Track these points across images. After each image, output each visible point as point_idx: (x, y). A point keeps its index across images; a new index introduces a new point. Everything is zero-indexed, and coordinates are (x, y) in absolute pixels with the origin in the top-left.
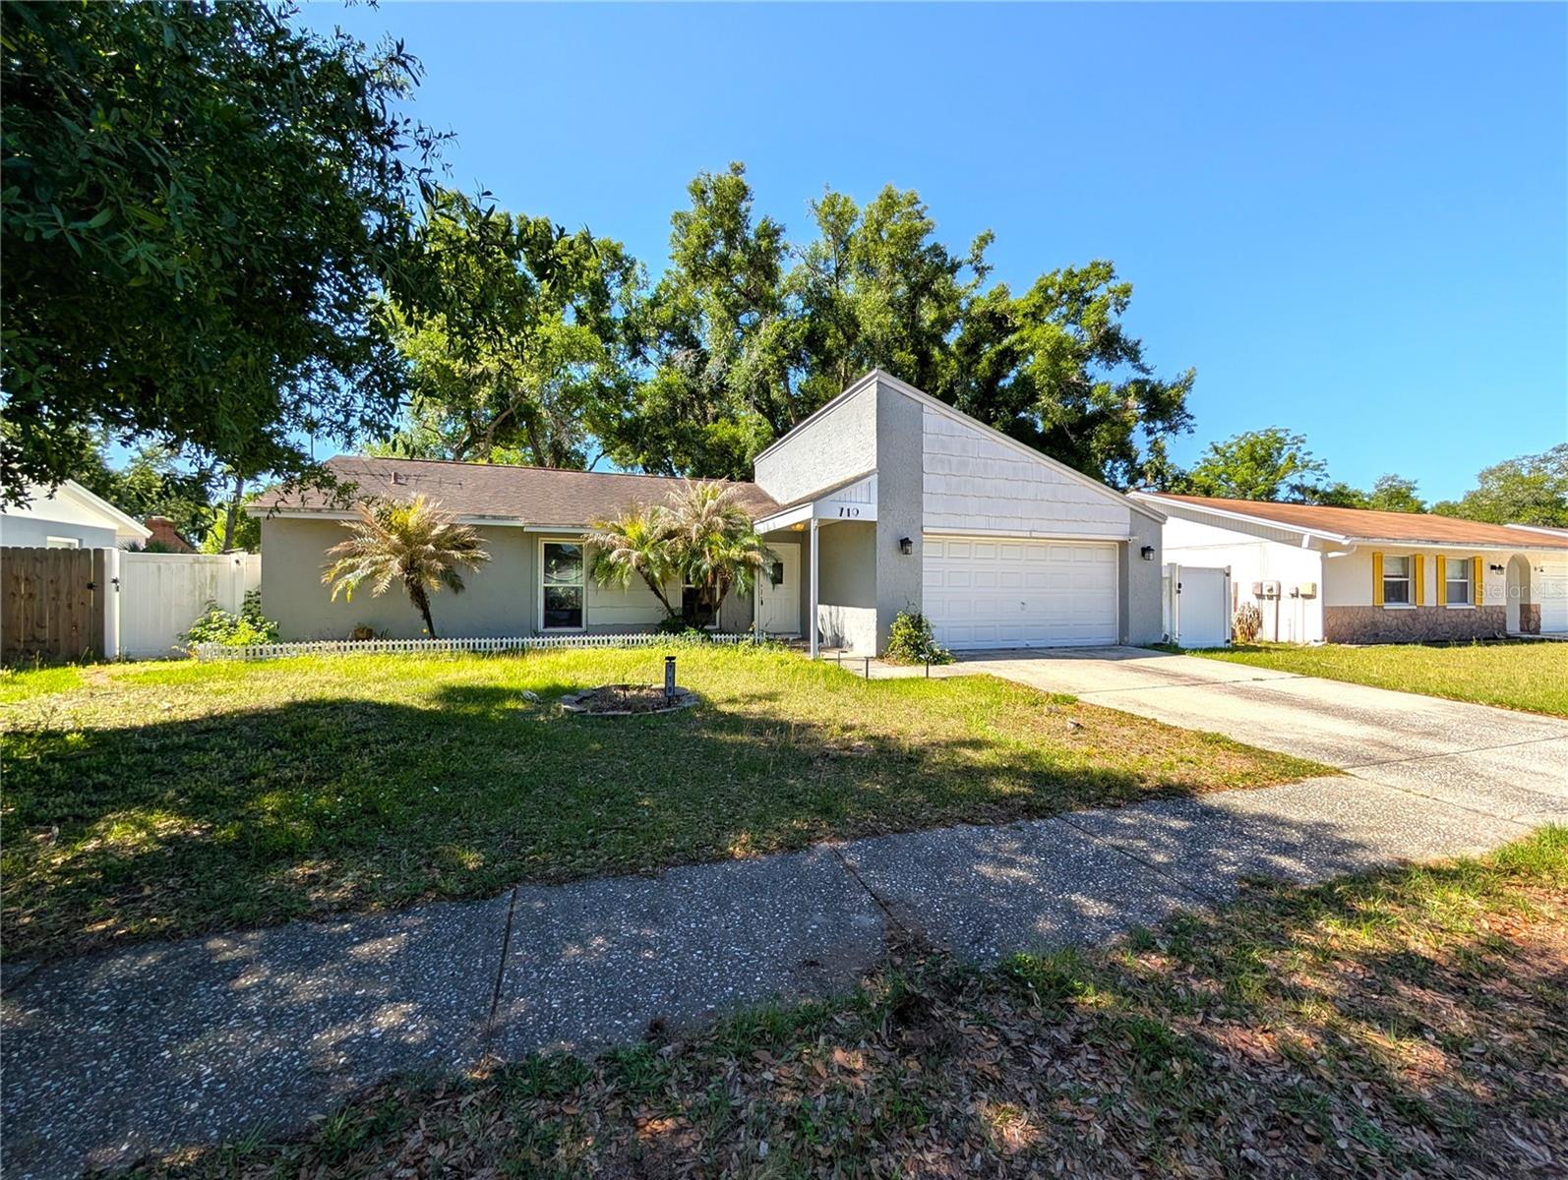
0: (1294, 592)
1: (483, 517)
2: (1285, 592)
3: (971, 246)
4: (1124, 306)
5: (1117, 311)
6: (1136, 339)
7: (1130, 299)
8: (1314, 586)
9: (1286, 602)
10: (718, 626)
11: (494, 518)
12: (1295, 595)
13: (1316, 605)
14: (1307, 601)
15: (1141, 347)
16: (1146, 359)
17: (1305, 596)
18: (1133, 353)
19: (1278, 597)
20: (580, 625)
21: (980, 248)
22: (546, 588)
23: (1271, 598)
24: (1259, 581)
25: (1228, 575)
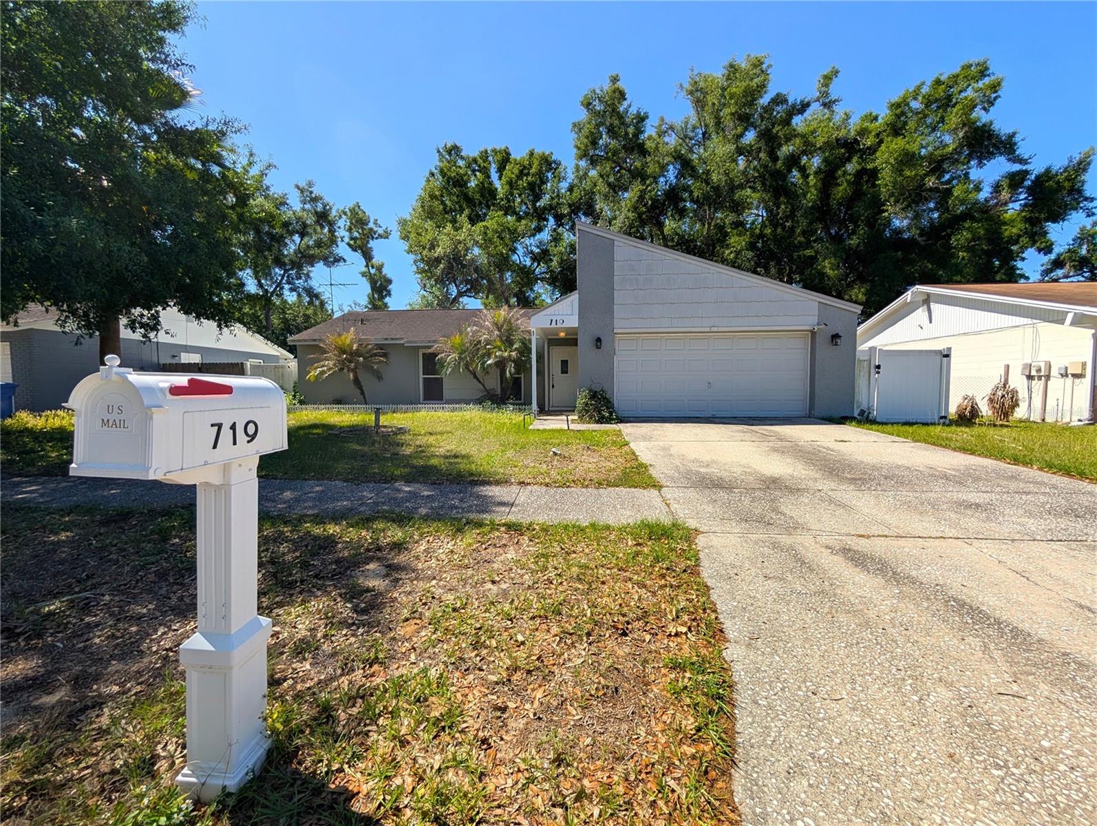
0: (1063, 372)
1: (386, 339)
2: (1055, 372)
3: (817, 85)
4: (992, 103)
5: (984, 109)
6: (1010, 131)
7: (999, 93)
8: (1084, 365)
9: (1056, 383)
10: (522, 401)
11: (392, 339)
12: (1065, 375)
13: (1085, 387)
14: (1077, 381)
15: (1017, 138)
16: (1022, 150)
17: (1075, 376)
18: (1007, 146)
19: (1048, 377)
20: (442, 400)
21: (827, 85)
22: (424, 378)
23: (1040, 378)
24: (1029, 361)
25: (947, 356)
